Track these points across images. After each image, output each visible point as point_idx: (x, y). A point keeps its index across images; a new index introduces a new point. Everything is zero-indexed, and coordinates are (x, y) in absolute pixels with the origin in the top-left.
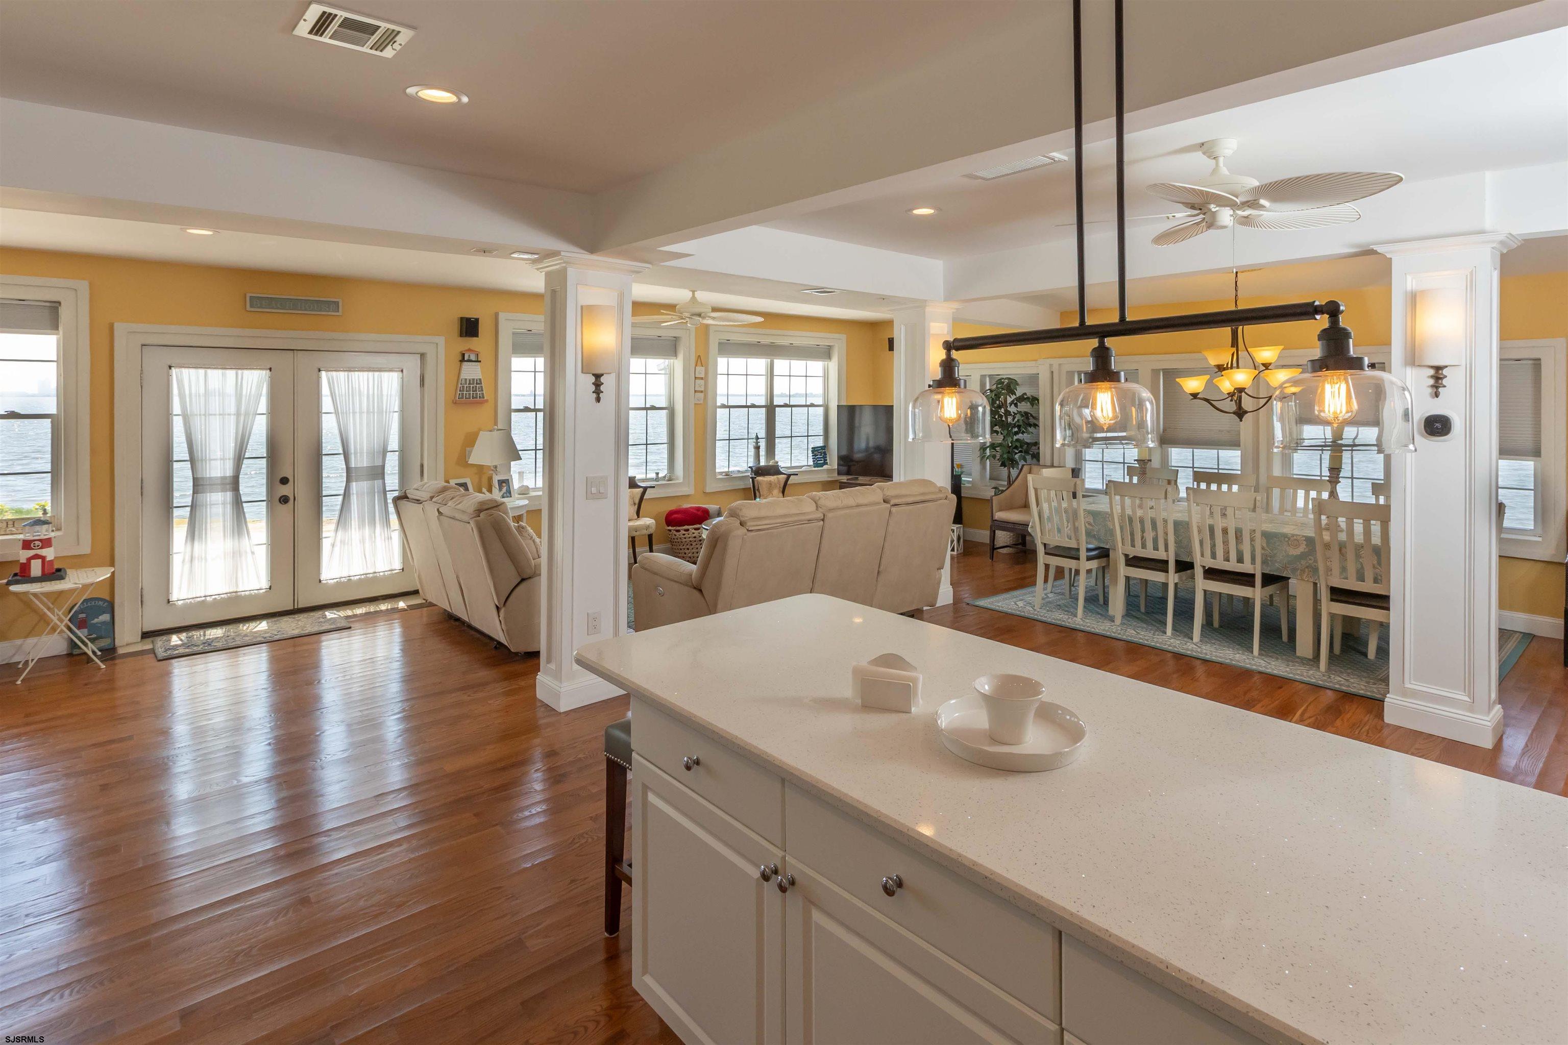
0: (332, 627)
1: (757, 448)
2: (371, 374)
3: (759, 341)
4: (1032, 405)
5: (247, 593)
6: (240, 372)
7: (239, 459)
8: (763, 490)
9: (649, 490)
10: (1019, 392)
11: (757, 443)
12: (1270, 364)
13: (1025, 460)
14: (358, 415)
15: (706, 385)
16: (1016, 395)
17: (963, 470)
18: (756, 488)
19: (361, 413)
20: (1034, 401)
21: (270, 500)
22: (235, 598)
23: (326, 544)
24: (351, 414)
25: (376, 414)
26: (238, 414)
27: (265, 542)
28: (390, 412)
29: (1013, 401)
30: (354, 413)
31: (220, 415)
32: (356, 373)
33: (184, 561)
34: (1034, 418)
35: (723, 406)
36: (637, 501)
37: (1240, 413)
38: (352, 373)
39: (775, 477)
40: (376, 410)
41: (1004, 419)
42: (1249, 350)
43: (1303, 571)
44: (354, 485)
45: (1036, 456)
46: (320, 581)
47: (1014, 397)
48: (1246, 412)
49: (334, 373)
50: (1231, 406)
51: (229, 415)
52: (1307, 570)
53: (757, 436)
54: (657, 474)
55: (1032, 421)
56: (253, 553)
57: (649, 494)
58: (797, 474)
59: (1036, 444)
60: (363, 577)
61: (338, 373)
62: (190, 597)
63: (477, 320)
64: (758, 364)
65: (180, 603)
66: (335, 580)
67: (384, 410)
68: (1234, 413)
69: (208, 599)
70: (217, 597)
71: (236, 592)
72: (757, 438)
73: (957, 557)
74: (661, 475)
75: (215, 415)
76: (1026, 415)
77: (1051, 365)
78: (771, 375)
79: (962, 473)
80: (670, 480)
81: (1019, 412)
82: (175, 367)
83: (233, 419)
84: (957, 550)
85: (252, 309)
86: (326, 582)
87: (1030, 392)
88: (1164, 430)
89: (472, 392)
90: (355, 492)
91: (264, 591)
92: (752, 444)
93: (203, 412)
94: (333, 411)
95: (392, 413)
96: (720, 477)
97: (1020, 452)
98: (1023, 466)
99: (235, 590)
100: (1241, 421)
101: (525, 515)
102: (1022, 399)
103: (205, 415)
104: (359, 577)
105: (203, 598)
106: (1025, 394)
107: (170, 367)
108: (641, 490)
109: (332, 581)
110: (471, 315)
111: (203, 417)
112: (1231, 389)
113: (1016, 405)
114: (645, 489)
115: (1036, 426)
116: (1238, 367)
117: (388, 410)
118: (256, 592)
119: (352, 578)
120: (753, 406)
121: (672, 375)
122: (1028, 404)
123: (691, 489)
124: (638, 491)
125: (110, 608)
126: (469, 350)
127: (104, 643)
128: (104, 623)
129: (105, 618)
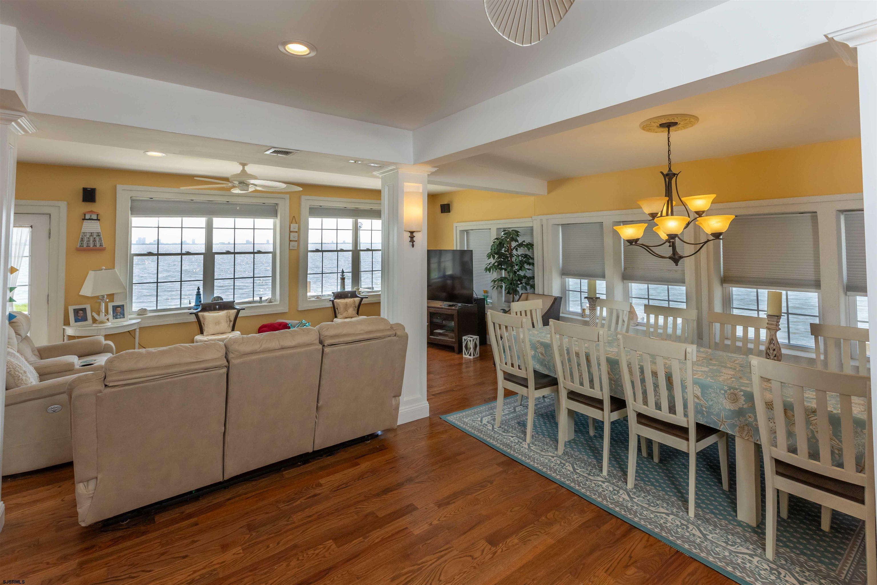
1: (343, 279)
3: (346, 206)
4: (529, 249)
8: (340, 309)
9: (241, 312)
10: (520, 240)
11: (343, 275)
12: (703, 212)
13: (526, 290)
15: (299, 236)
16: (518, 242)
17: (485, 297)
18: (336, 307)
20: (530, 246)
29: (515, 246)
36: (232, 319)
37: (676, 258)
39: (352, 299)
41: (509, 259)
42: (682, 199)
43: (742, 428)
45: (533, 287)
47: (517, 243)
48: (681, 257)
50: (668, 251)
52: (746, 428)
53: (343, 271)
54: (261, 298)
55: (531, 261)
57: (241, 314)
58: (367, 298)
59: (533, 278)
63: (95, 190)
64: (347, 223)
68: (670, 258)
72: (343, 272)
73: (474, 361)
74: (263, 299)
76: (526, 256)
77: (541, 220)
78: (356, 230)
79: (487, 297)
80: (270, 302)
81: (520, 254)
84: (474, 355)
87: (527, 240)
88: (625, 269)
89: (92, 242)
92: (340, 275)
96: (314, 299)
97: (521, 283)
98: (522, 294)
100: (677, 265)
101: (138, 330)
102: (521, 245)
106: (524, 241)
108: (236, 310)
112: (667, 237)
113: (517, 250)
114: (239, 311)
115: (533, 264)
116: (672, 214)
120: (342, 250)
121: (275, 229)
122: (526, 248)
123: (284, 309)
124: (233, 312)
126: (91, 212)
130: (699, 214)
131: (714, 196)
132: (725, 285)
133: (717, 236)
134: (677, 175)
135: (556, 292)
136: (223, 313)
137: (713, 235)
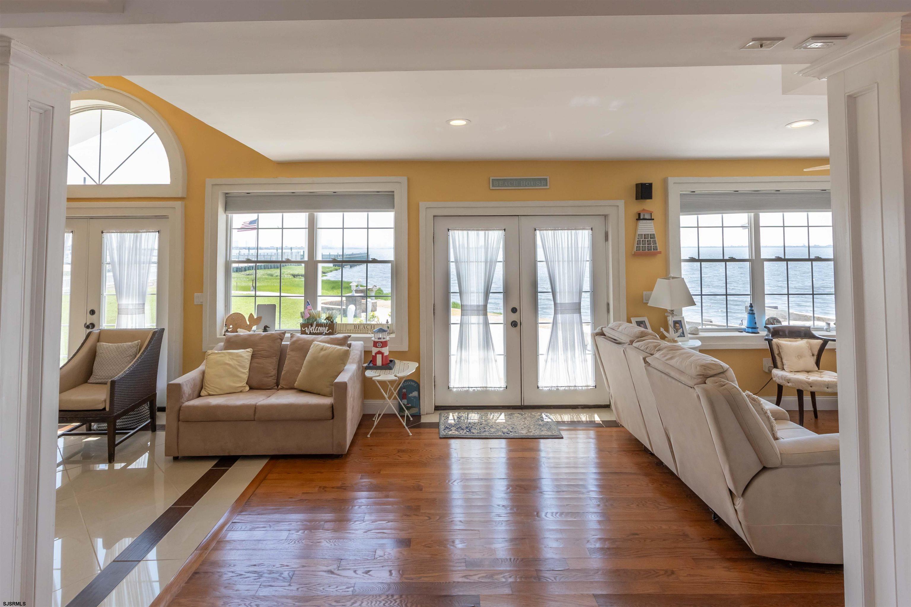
0: (550, 433)
2: (569, 231)
5: (493, 389)
6: (487, 232)
7: (487, 293)
14: (561, 263)
19: (563, 261)
21: (505, 324)
22: (485, 391)
23: (541, 360)
24: (557, 262)
25: (574, 262)
26: (486, 262)
27: (503, 353)
28: (584, 261)
30: (559, 261)
31: (476, 262)
32: (560, 231)
33: (456, 362)
38: (557, 231)
40: (573, 260)
44: (559, 316)
46: (538, 387)
49: (545, 232)
51: (481, 262)
56: (496, 361)
60: (567, 388)
61: (547, 231)
62: (460, 387)
63: (651, 185)
65: (455, 390)
66: (548, 388)
67: (580, 260)
69: (471, 390)
70: (475, 389)
71: (486, 387)
75: (473, 262)
82: (451, 230)
83: (483, 264)
85: (494, 188)
86: (542, 388)
89: (647, 245)
90: (560, 322)
91: (503, 389)
93: (466, 260)
94: (544, 260)
95: (585, 262)
99: (486, 386)
103: (467, 262)
104: (564, 388)
105: (467, 389)
107: (448, 230)
108: (820, 341)
109: (546, 389)
110: (646, 180)
111: (466, 263)
114: (826, 342)
117: (582, 260)
118: (498, 389)
119: (560, 388)
125: (418, 388)
126: (644, 210)
127: (414, 411)
128: (415, 397)
129: (415, 394)
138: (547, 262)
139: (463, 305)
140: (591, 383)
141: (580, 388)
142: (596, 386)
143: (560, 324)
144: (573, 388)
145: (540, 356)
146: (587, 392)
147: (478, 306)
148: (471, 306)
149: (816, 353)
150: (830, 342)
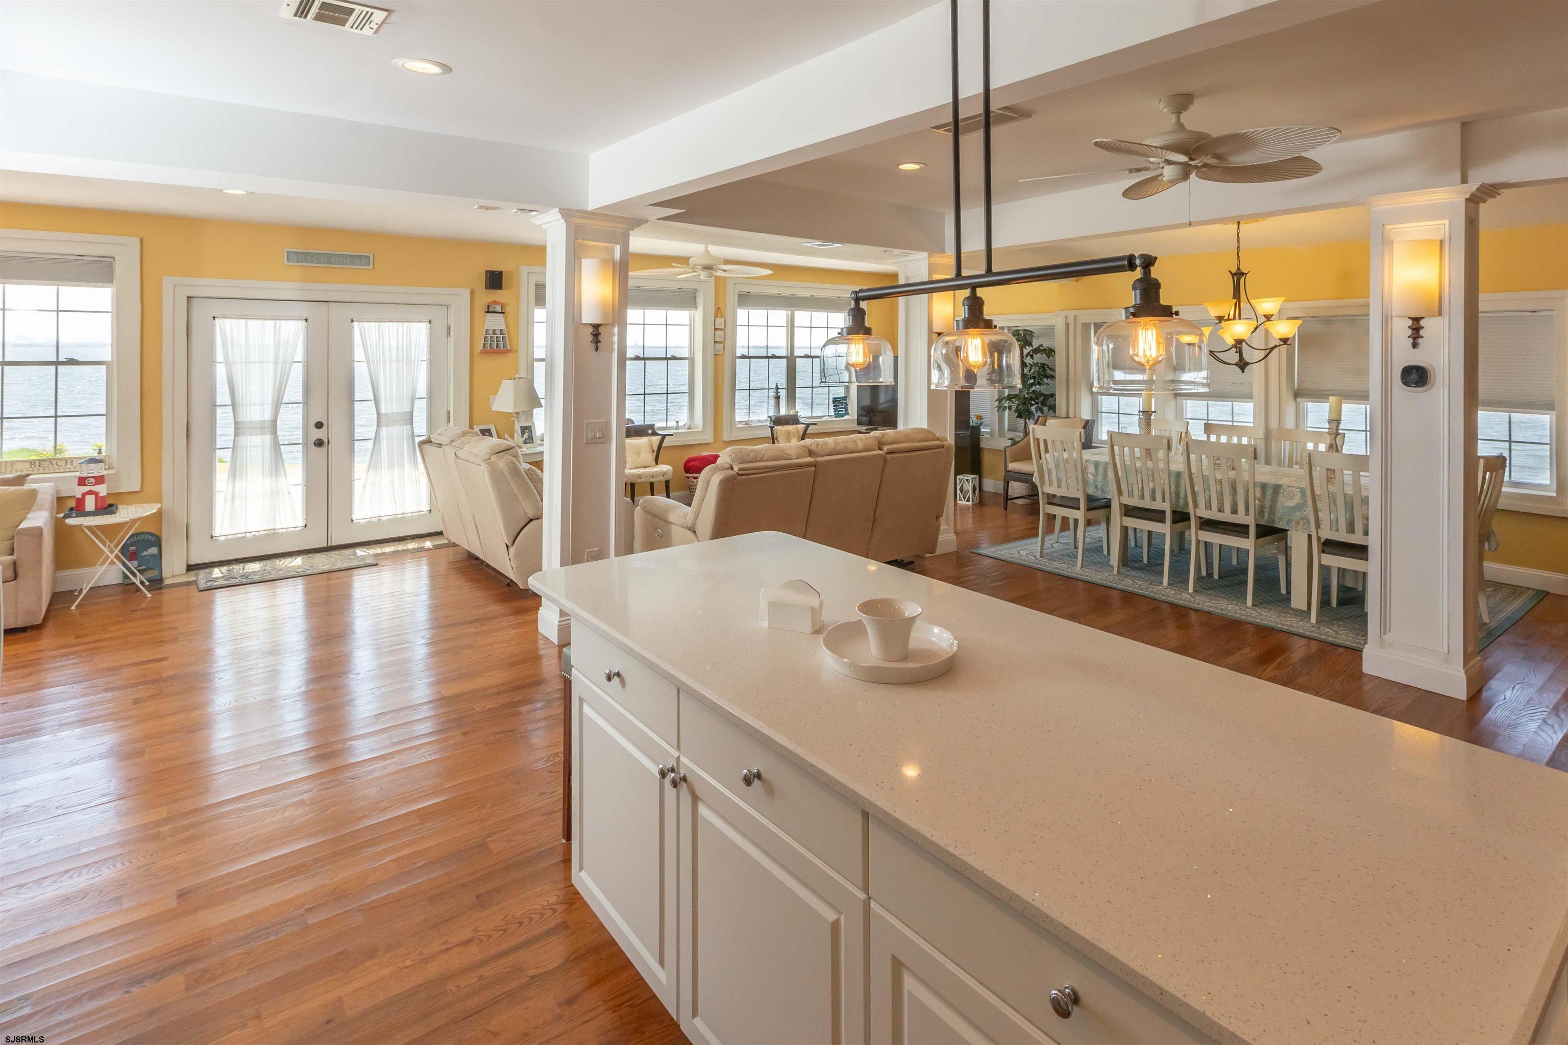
0: (361, 563)
1: (777, 398)
2: (400, 324)
3: (779, 293)
4: (1048, 356)
5: (284, 530)
6: (278, 322)
7: (278, 404)
8: (781, 439)
10: (1036, 343)
11: (777, 393)
12: (1272, 316)
13: (1042, 412)
14: (388, 363)
15: (725, 336)
16: (1032, 347)
17: (982, 421)
18: (775, 437)
19: (391, 361)
20: (1050, 352)
21: (305, 444)
22: (272, 535)
23: (358, 486)
24: (382, 363)
25: (405, 363)
26: (276, 363)
27: (301, 483)
28: (418, 361)
29: (1030, 352)
30: (384, 361)
31: (260, 362)
32: (387, 324)
33: (225, 500)
34: (1051, 369)
35: (743, 357)
37: (1243, 365)
38: (383, 324)
39: (794, 426)
40: (404, 359)
42: (1251, 301)
43: (1298, 523)
44: (384, 430)
45: (1053, 408)
46: (352, 521)
47: (1031, 348)
48: (1248, 364)
49: (366, 324)
50: (1233, 357)
51: (268, 362)
52: (1301, 521)
53: (777, 386)
55: (1049, 372)
56: (289, 493)
57: (667, 442)
58: (816, 424)
59: (1053, 395)
60: (392, 517)
61: (369, 324)
62: (231, 533)
63: (502, 273)
64: (779, 316)
65: (222, 538)
66: (366, 520)
67: (413, 359)
68: (1236, 364)
69: (249, 535)
70: (256, 533)
71: (274, 529)
72: (777, 388)
73: (973, 508)
74: (681, 424)
75: (255, 362)
76: (1044, 366)
77: (1065, 317)
78: (791, 327)
79: (981, 424)
80: (689, 428)
81: (1036, 364)
82: (220, 318)
83: (271, 366)
84: (973, 501)
85: (289, 264)
86: (357, 521)
87: (1047, 344)
90: (385, 436)
91: (300, 528)
92: (772, 393)
93: (244, 360)
94: (364, 359)
95: (420, 362)
96: (741, 426)
97: (1037, 403)
98: (1039, 417)
99: (273, 527)
100: (1243, 372)
102: (1037, 350)
103: (245, 362)
104: (389, 517)
105: (244, 535)
106: (1041, 346)
107: (214, 318)
108: (660, 437)
109: (363, 521)
110: (496, 268)
111: (244, 365)
112: (1234, 342)
113: (1032, 357)
114: (664, 437)
115: (1053, 377)
116: (1240, 318)
117: (416, 359)
118: (292, 529)
119: (382, 518)
120: (774, 357)
121: (692, 326)
122: (1045, 355)
123: (708, 438)
124: (655, 440)
125: (157, 542)
126: (495, 302)
127: (153, 574)
128: (152, 556)
129: (153, 550)
130: (1268, 318)
131: (1284, 298)
132: (1299, 400)
133: (1285, 341)
134: (1246, 274)
135: (1086, 414)
136: (644, 440)
137: (1281, 340)
138: (368, 362)
139: (238, 422)
140: (425, 507)
141: (410, 515)
142: (430, 511)
143: (385, 441)
144: (400, 516)
145: (356, 481)
146: (419, 517)
147: (263, 422)
148: (250, 422)
149: (655, 449)
150: (667, 438)
